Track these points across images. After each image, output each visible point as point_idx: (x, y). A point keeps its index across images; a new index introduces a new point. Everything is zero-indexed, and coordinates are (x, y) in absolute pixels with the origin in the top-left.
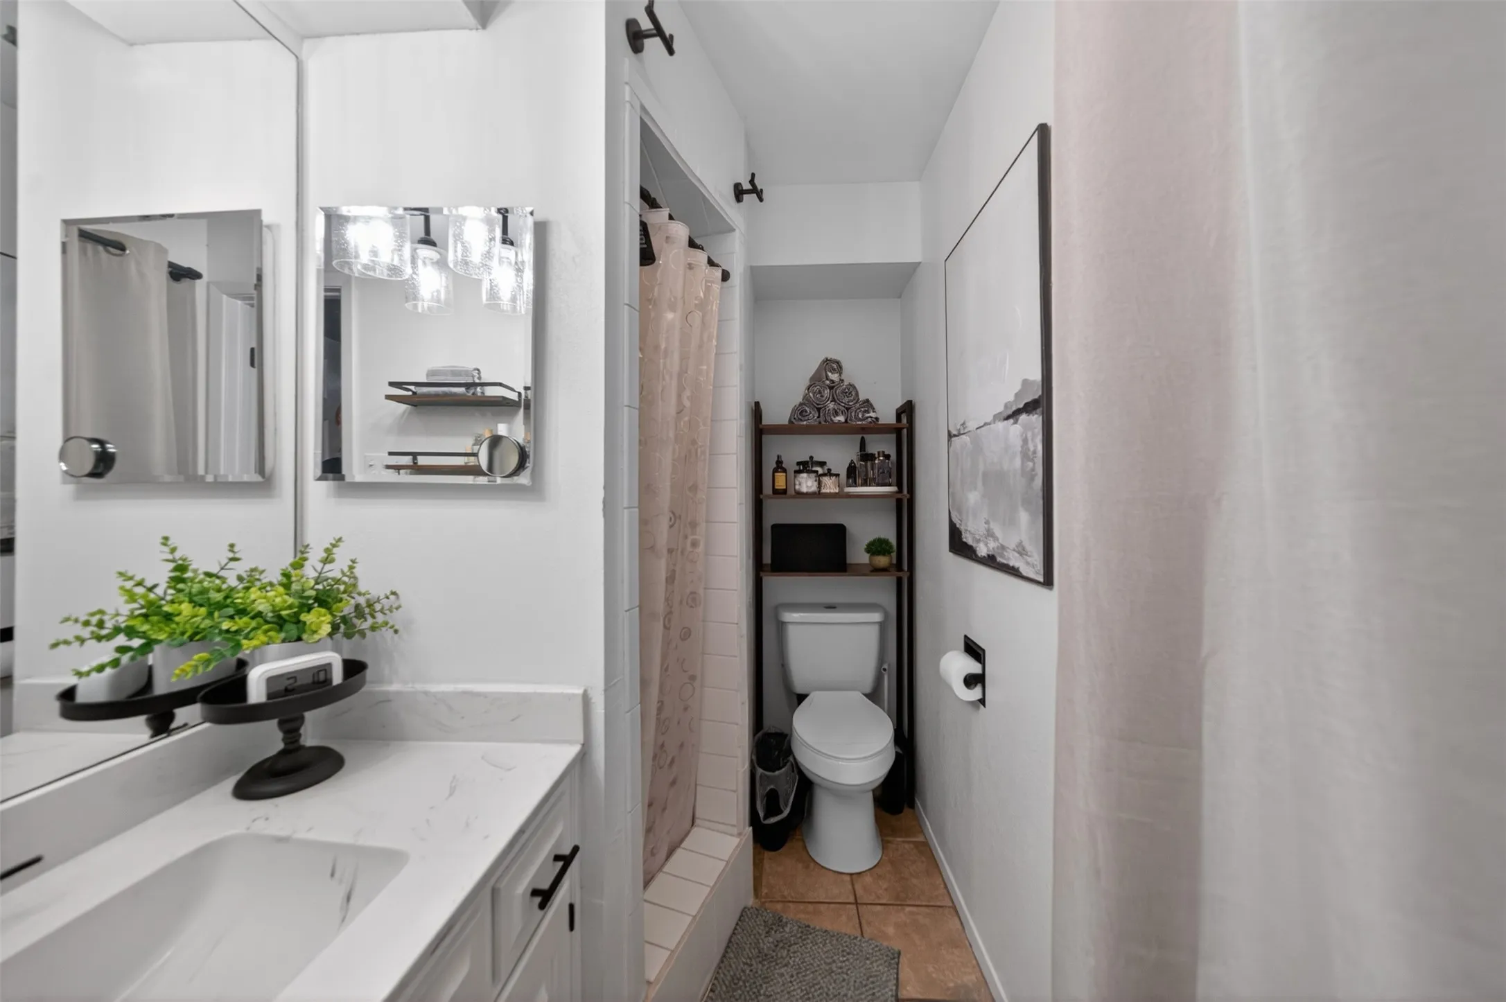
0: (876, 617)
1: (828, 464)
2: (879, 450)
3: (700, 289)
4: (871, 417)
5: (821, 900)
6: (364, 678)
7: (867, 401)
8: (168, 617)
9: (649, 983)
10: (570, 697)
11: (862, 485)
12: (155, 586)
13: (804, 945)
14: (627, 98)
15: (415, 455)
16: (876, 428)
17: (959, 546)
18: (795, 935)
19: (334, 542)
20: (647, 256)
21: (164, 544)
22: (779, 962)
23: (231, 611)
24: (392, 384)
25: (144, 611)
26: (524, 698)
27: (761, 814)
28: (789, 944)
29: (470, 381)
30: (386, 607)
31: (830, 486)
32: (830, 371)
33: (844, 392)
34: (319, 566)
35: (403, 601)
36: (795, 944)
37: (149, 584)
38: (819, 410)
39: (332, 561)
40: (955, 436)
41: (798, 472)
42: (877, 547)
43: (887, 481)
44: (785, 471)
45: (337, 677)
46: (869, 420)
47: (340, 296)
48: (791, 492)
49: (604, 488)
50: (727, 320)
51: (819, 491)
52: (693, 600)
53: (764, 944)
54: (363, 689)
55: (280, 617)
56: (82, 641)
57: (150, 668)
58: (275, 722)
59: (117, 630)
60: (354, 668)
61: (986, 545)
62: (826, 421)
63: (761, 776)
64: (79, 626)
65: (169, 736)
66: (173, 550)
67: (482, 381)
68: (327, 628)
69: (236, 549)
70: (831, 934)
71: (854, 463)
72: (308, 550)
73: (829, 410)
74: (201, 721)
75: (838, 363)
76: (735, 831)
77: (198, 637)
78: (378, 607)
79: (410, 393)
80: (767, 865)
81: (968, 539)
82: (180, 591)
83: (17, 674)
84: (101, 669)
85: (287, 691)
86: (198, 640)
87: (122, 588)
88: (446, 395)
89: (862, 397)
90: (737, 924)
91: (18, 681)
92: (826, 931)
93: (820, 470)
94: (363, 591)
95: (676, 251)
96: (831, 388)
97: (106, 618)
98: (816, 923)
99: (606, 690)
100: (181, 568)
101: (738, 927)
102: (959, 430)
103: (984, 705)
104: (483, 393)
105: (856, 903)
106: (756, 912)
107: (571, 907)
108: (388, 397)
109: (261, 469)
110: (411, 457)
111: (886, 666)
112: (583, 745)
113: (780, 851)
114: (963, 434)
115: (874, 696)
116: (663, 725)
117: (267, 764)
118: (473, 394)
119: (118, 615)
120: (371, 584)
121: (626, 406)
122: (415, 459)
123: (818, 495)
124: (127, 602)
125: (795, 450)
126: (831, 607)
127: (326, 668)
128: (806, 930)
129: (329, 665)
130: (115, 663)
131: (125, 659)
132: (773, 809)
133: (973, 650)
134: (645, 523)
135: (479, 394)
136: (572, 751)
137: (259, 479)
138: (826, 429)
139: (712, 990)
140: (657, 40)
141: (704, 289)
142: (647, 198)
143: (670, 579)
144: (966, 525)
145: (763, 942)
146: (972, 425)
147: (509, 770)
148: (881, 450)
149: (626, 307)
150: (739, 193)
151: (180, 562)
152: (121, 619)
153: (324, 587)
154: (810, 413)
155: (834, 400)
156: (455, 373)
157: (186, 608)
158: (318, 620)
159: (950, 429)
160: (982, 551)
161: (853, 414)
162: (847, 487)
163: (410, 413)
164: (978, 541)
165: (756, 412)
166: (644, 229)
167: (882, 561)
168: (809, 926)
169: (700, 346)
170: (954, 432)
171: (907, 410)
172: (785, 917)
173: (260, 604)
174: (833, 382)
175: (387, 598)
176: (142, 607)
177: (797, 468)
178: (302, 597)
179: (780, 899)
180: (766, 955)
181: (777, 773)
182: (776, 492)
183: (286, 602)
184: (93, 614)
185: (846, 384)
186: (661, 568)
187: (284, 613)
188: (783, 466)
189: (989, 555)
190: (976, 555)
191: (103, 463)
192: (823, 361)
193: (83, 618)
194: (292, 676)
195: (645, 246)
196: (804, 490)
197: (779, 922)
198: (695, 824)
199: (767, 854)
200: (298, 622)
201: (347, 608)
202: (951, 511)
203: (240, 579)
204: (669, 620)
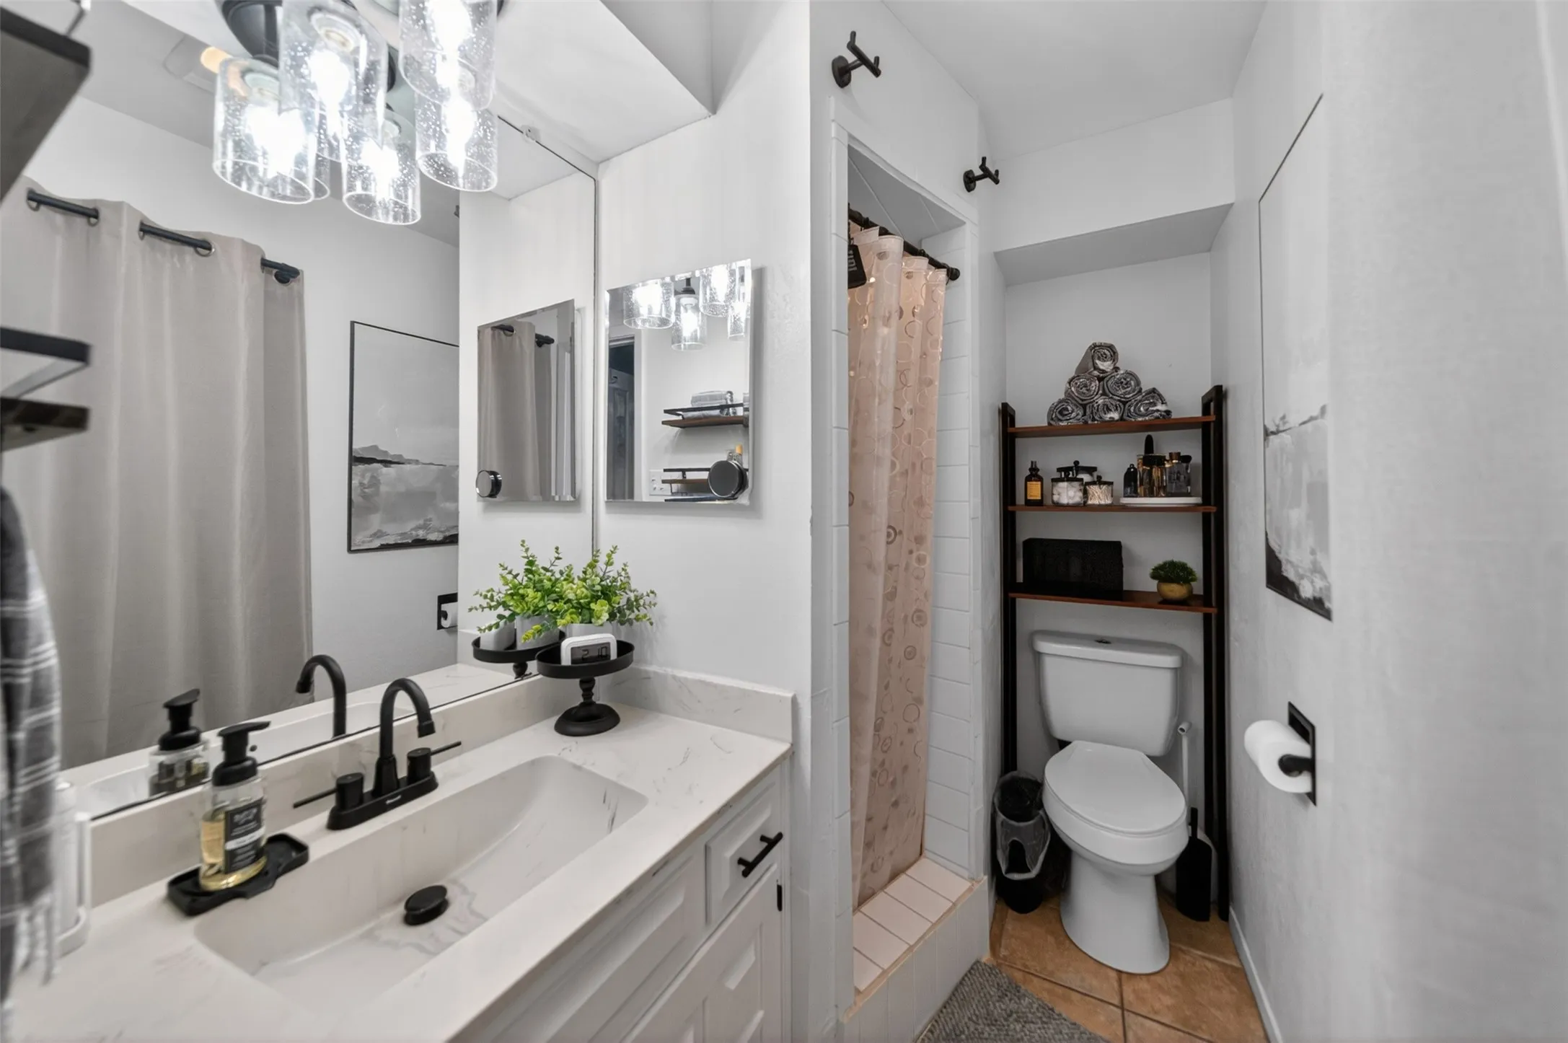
0: (1170, 661)
1: (1098, 469)
2: (1170, 452)
3: (920, 297)
4: (1158, 411)
5: (1074, 987)
6: (632, 656)
7: (1154, 391)
8: (523, 597)
9: (858, 992)
10: (781, 699)
11: (1145, 496)
12: (518, 575)
13: (1044, 1028)
14: (833, 135)
15: (684, 471)
16: (1167, 422)
17: (1278, 581)
18: (1034, 1013)
19: (612, 550)
20: (857, 277)
21: (522, 545)
22: (1010, 1033)
23: (554, 596)
24: (666, 411)
25: (512, 591)
26: (745, 693)
27: (1004, 868)
28: (1025, 1019)
29: (723, 402)
30: (647, 603)
31: (1099, 496)
32: (1099, 359)
33: (1119, 383)
34: (604, 567)
35: (658, 600)
36: (1033, 1022)
37: (514, 573)
38: (1084, 407)
39: (612, 564)
40: (1273, 433)
41: (1055, 481)
42: (1170, 572)
43: (1184, 491)
44: (1040, 479)
45: (614, 655)
46: (1156, 414)
47: (633, 343)
48: (1048, 502)
49: (812, 507)
50: (957, 321)
51: (1085, 502)
52: (919, 617)
53: (995, 1007)
54: (631, 666)
55: (580, 603)
56: (483, 608)
57: (516, 630)
58: (577, 681)
59: (499, 604)
60: (624, 648)
61: (1312, 582)
62: (1094, 419)
63: (1002, 823)
64: (482, 598)
65: (522, 679)
66: (527, 550)
67: (734, 403)
68: (605, 616)
69: (559, 551)
70: (1082, 1029)
71: (1134, 468)
72: (598, 554)
73: (1098, 406)
74: (537, 673)
75: (1111, 348)
76: (966, 874)
77: (536, 613)
78: (641, 602)
79: (680, 418)
80: (1009, 927)
81: (1290, 573)
82: (530, 579)
83: (459, 624)
84: (490, 628)
85: (584, 660)
86: (537, 615)
87: (501, 575)
88: (705, 417)
89: (1146, 387)
90: (966, 975)
91: (460, 630)
92: (1075, 1024)
93: (1086, 478)
94: (633, 588)
95: (890, 264)
96: (1100, 379)
97: (495, 594)
98: (1061, 1008)
99: (812, 697)
100: (531, 563)
101: (966, 979)
102: (1278, 426)
103: (1315, 803)
104: (735, 413)
105: (1122, 1007)
106: (989, 970)
107: (780, 889)
108: (664, 423)
109: (573, 492)
110: (681, 473)
111: (1184, 726)
112: (792, 745)
113: (1028, 914)
114: (1284, 431)
115: (1167, 761)
116: (882, 744)
117: (574, 712)
118: (727, 414)
119: (500, 592)
120: (639, 585)
121: (835, 427)
122: (684, 474)
123: (1083, 507)
124: (504, 585)
125: (1053, 456)
126: (1103, 642)
127: (606, 646)
128: (1049, 1013)
129: (609, 644)
130: (497, 625)
131: (502, 623)
132: (1018, 862)
133: (1300, 725)
134: (857, 538)
135: (732, 415)
136: (783, 747)
137: (572, 499)
138: (1093, 427)
139: (931, 1031)
140: (863, 68)
141: (924, 296)
142: (858, 219)
143: (890, 596)
144: (1287, 554)
145: (994, 1005)
146: (1294, 420)
147: (730, 752)
148: (1174, 450)
149: (834, 333)
150: (970, 181)
151: (531, 558)
152: (501, 595)
153: (607, 584)
154: (1072, 412)
155: (1104, 394)
156: (713, 398)
157: (530, 592)
158: (601, 608)
159: (1266, 423)
160: (1307, 591)
161: (1132, 409)
162: (1125, 497)
163: (681, 434)
164: (1302, 577)
165: (1006, 414)
166: (854, 251)
167: (1175, 590)
168: (1052, 1010)
169: (924, 354)
170: (1272, 428)
171: (1216, 399)
172: (1023, 987)
173: (569, 593)
174: (1103, 371)
175: (648, 595)
176: (511, 589)
177: (1057, 475)
178: (593, 591)
179: (1020, 967)
180: (996, 1021)
181: (1022, 824)
182: (1030, 503)
183: (583, 593)
184: (488, 591)
185: (1122, 372)
186: (878, 585)
187: (582, 601)
188: (1039, 473)
189: (1315, 598)
190: (1299, 597)
191: (496, 487)
192: (1091, 346)
193: (484, 593)
194: (586, 649)
195: (855, 269)
196: (1064, 501)
197: (1013, 990)
198: (923, 854)
199: (1011, 914)
200: (590, 609)
201: (622, 601)
202: (1268, 533)
203: (561, 573)
204: (890, 637)
